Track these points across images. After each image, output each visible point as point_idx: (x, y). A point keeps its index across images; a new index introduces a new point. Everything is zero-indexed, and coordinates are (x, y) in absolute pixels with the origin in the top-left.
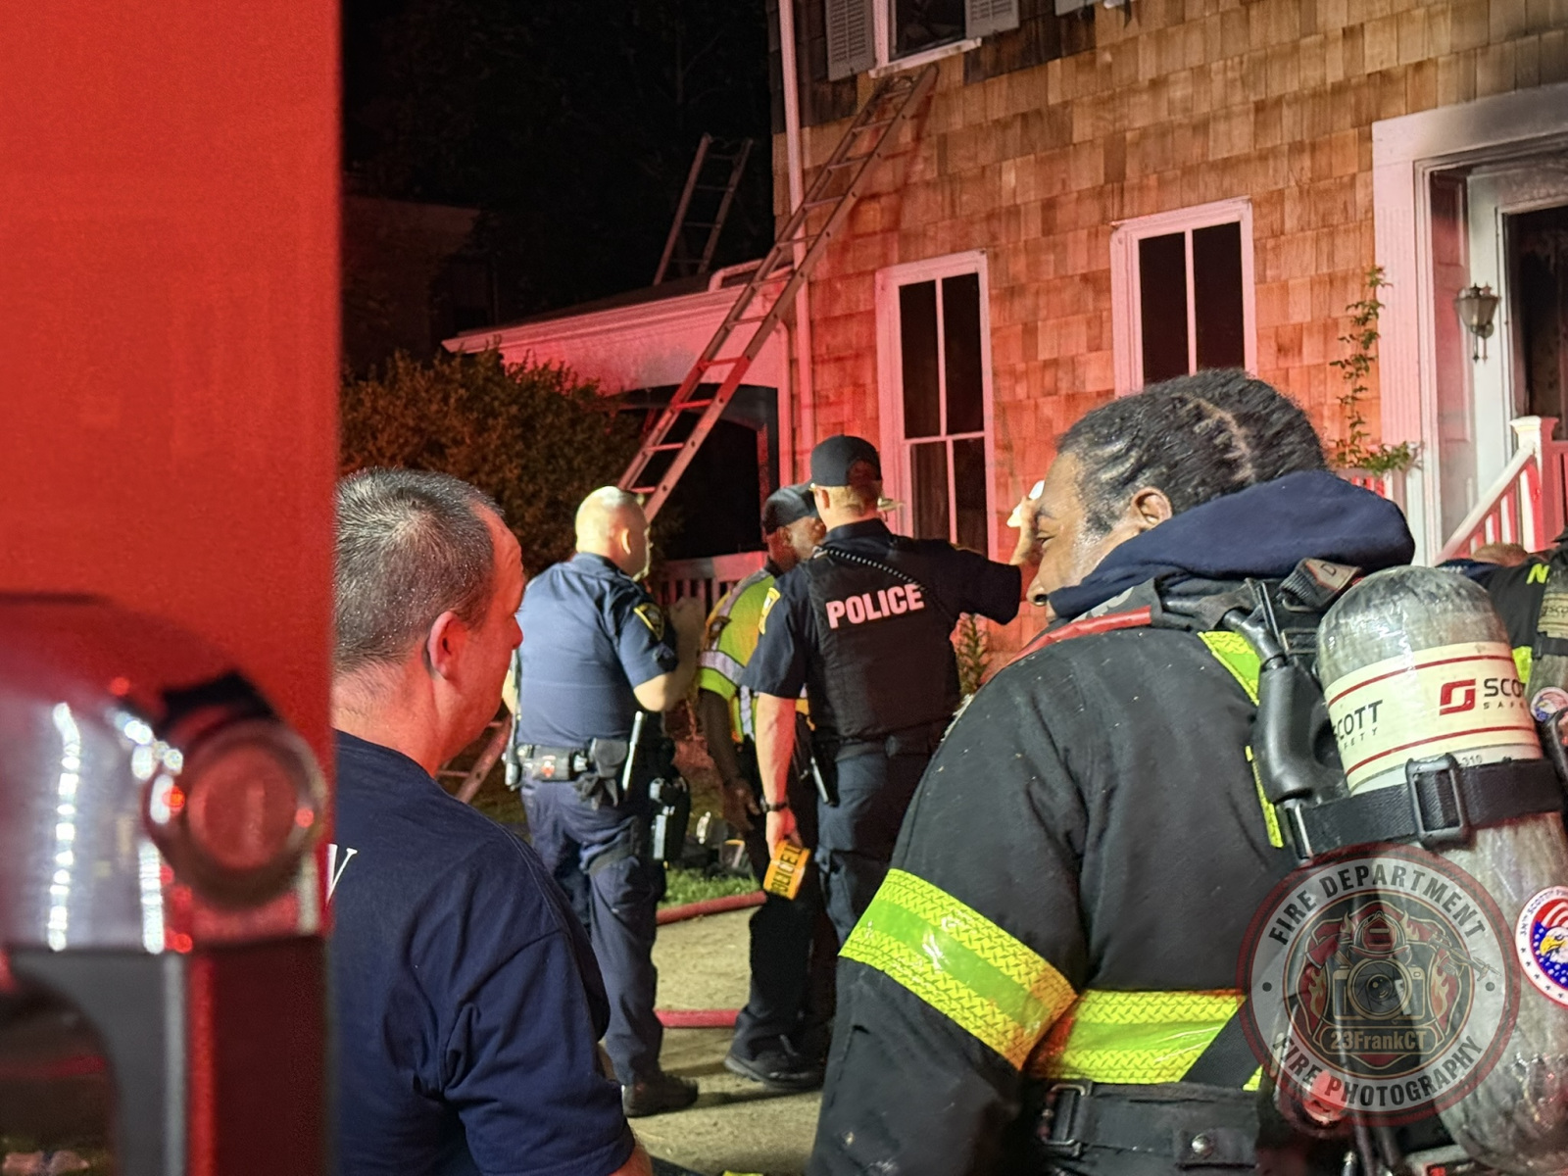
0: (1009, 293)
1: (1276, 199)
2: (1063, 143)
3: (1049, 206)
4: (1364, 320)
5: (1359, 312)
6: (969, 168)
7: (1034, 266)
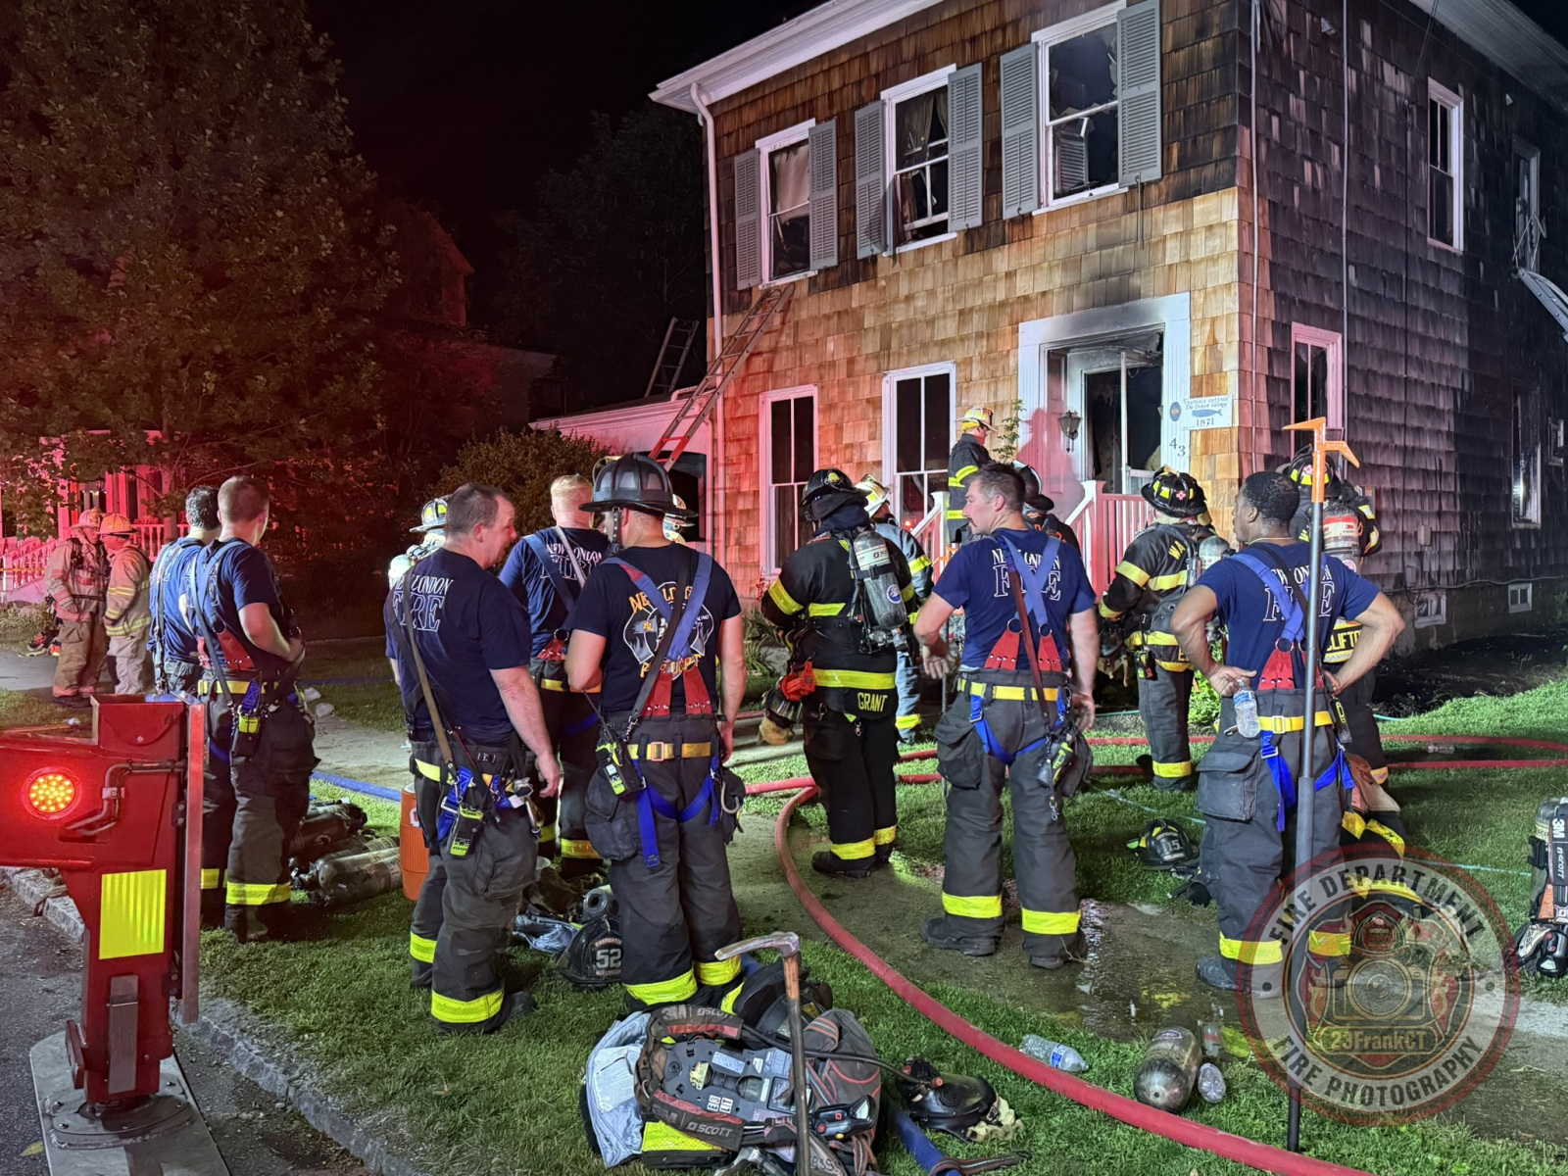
0: (829, 408)
1: (968, 362)
2: (860, 329)
3: (851, 361)
4: (1011, 428)
5: (1009, 423)
6: (810, 340)
7: (842, 394)
